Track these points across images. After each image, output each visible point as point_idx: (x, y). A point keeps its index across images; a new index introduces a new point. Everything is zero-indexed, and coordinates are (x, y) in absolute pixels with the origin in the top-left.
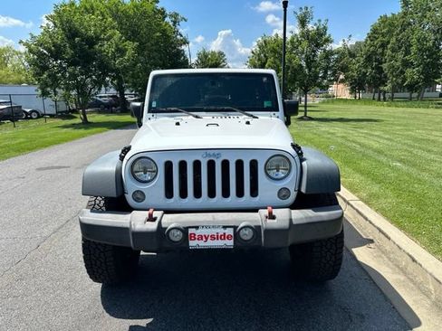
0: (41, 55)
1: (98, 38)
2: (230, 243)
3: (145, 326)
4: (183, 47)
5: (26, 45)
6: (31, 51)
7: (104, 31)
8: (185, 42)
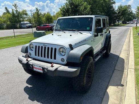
0: (64, 11)
1: (79, 5)
2: (42, 71)
3: (29, 87)
4: (113, 5)
5: (61, 9)
6: (61, 11)
7: (81, 2)
8: (114, 3)
